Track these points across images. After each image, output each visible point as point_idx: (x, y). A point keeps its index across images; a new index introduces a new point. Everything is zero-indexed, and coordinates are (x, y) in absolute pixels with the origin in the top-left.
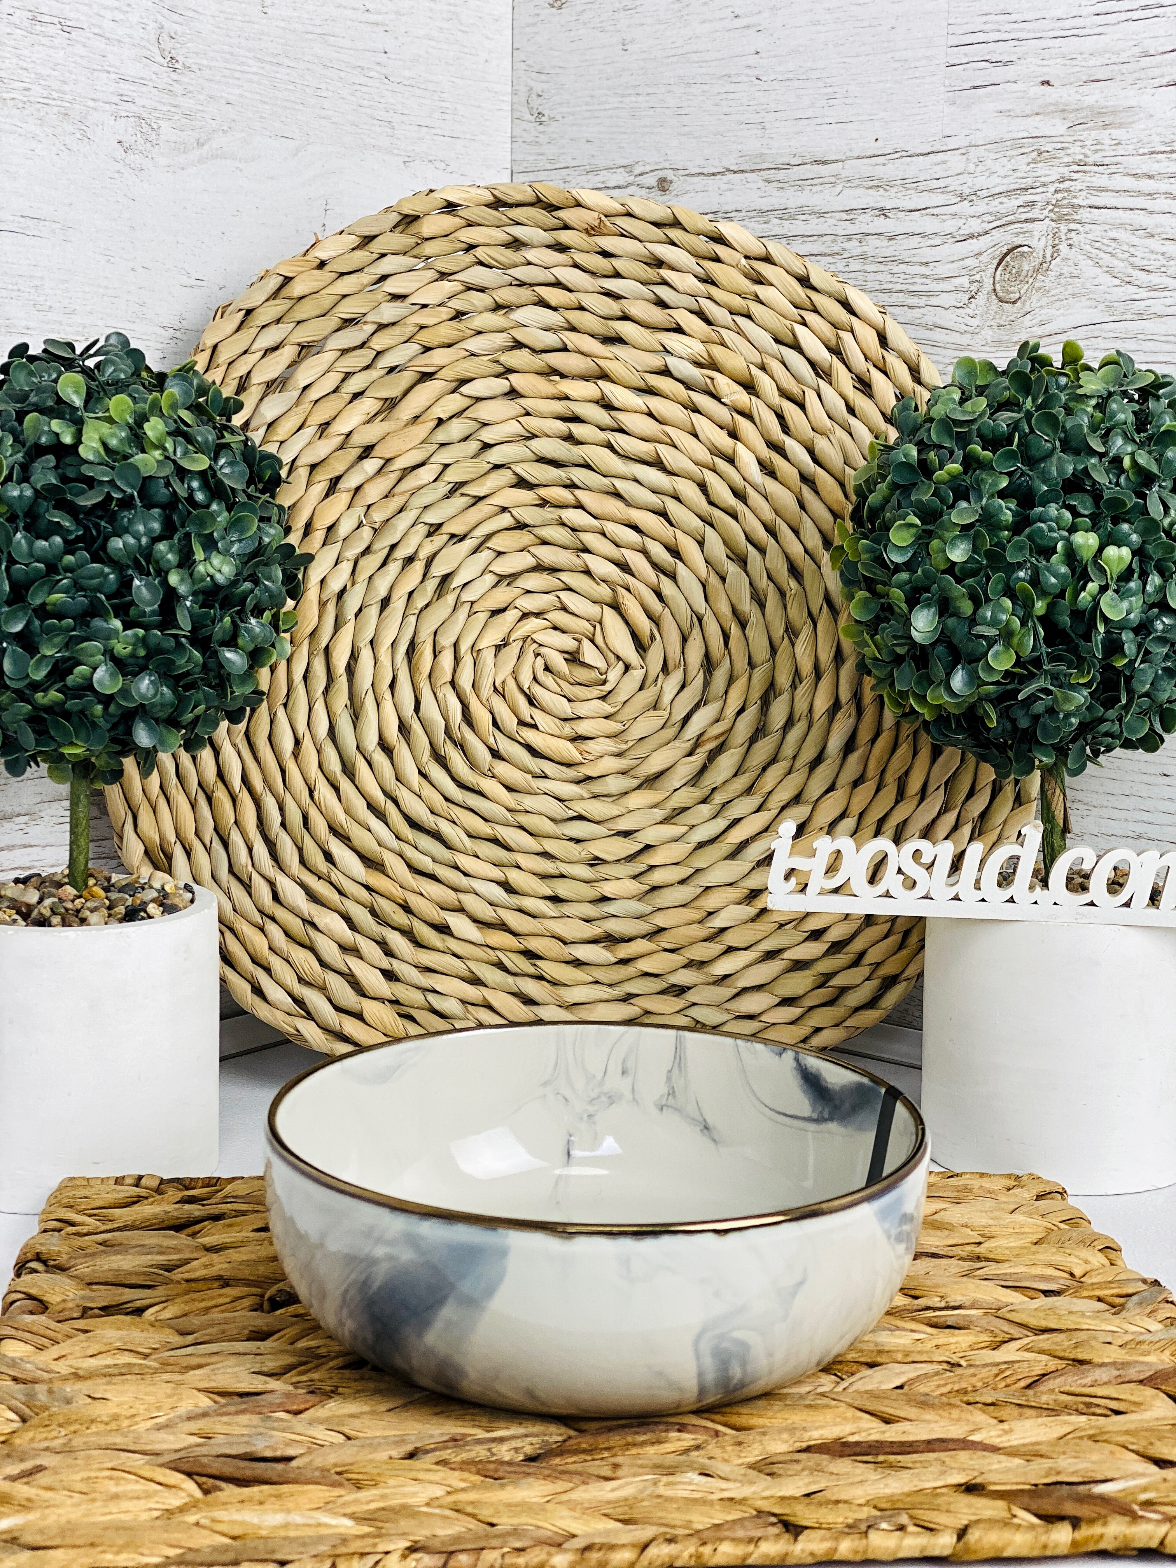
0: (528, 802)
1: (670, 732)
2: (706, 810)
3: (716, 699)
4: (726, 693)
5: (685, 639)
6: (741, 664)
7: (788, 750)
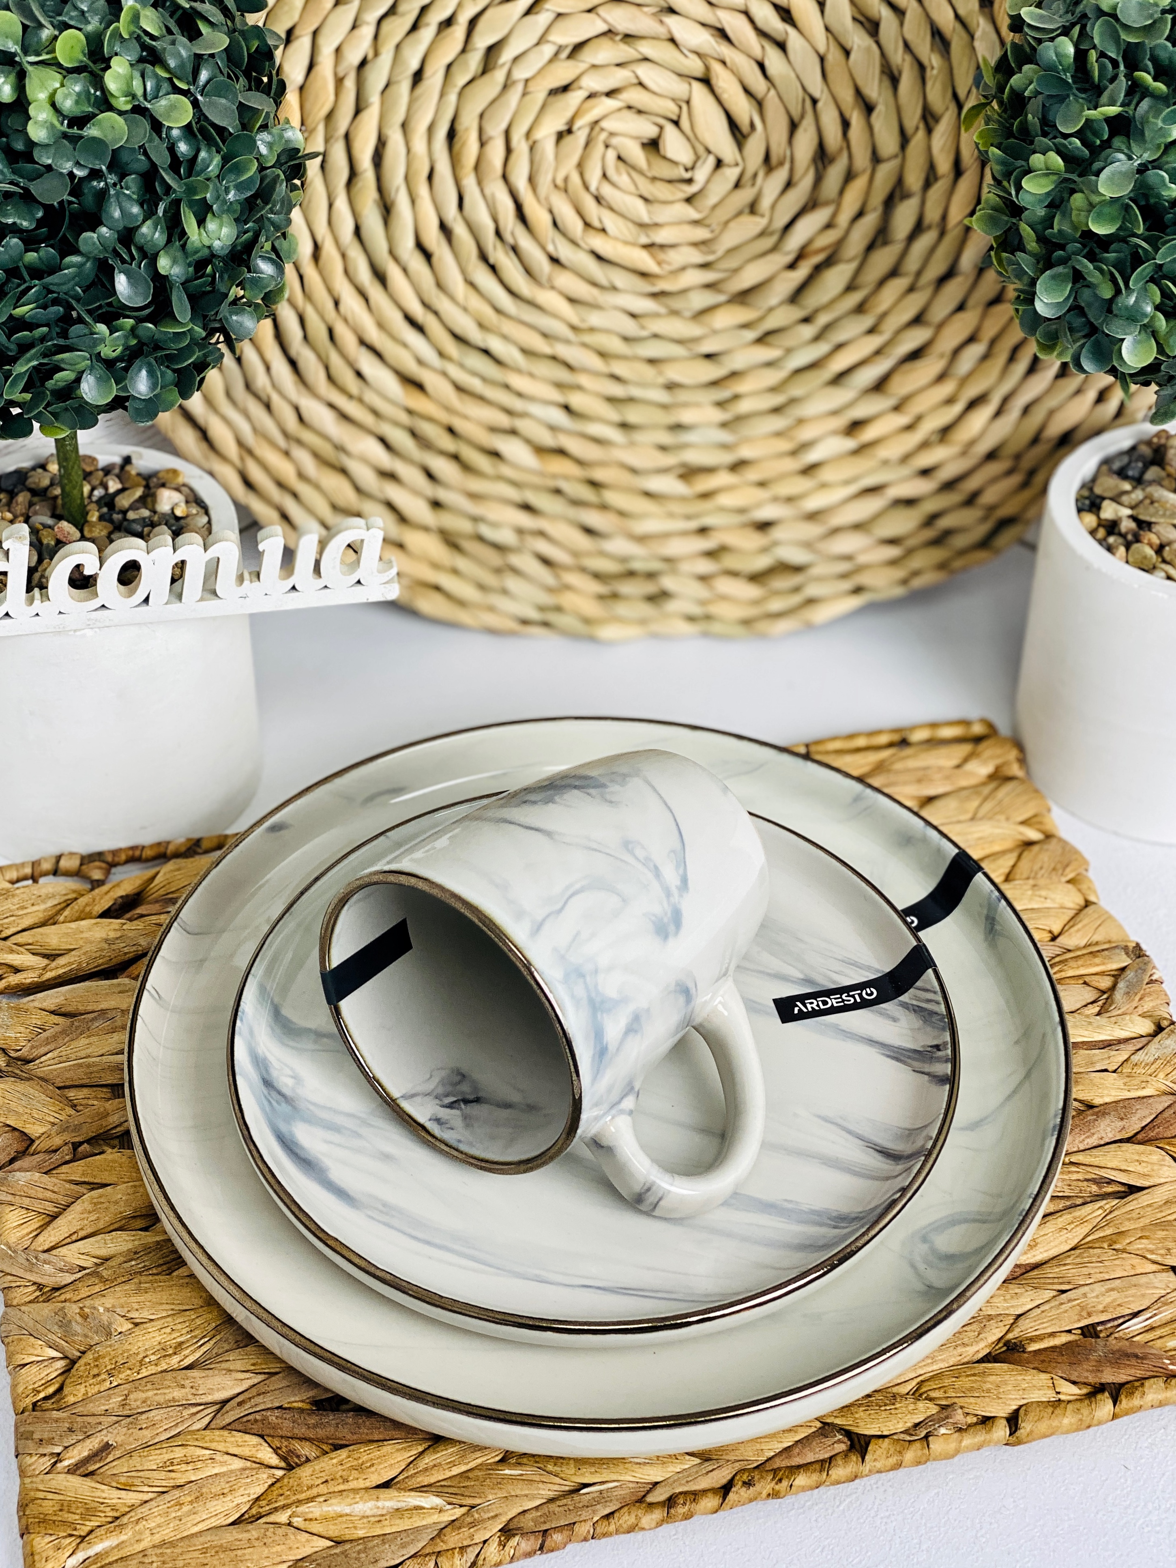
0: (595, 319)
1: (768, 242)
2: (808, 331)
3: (826, 203)
4: (841, 192)
5: (793, 126)
6: (862, 159)
7: (912, 263)
